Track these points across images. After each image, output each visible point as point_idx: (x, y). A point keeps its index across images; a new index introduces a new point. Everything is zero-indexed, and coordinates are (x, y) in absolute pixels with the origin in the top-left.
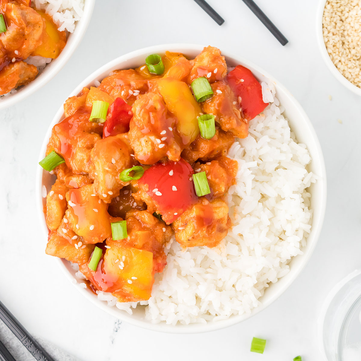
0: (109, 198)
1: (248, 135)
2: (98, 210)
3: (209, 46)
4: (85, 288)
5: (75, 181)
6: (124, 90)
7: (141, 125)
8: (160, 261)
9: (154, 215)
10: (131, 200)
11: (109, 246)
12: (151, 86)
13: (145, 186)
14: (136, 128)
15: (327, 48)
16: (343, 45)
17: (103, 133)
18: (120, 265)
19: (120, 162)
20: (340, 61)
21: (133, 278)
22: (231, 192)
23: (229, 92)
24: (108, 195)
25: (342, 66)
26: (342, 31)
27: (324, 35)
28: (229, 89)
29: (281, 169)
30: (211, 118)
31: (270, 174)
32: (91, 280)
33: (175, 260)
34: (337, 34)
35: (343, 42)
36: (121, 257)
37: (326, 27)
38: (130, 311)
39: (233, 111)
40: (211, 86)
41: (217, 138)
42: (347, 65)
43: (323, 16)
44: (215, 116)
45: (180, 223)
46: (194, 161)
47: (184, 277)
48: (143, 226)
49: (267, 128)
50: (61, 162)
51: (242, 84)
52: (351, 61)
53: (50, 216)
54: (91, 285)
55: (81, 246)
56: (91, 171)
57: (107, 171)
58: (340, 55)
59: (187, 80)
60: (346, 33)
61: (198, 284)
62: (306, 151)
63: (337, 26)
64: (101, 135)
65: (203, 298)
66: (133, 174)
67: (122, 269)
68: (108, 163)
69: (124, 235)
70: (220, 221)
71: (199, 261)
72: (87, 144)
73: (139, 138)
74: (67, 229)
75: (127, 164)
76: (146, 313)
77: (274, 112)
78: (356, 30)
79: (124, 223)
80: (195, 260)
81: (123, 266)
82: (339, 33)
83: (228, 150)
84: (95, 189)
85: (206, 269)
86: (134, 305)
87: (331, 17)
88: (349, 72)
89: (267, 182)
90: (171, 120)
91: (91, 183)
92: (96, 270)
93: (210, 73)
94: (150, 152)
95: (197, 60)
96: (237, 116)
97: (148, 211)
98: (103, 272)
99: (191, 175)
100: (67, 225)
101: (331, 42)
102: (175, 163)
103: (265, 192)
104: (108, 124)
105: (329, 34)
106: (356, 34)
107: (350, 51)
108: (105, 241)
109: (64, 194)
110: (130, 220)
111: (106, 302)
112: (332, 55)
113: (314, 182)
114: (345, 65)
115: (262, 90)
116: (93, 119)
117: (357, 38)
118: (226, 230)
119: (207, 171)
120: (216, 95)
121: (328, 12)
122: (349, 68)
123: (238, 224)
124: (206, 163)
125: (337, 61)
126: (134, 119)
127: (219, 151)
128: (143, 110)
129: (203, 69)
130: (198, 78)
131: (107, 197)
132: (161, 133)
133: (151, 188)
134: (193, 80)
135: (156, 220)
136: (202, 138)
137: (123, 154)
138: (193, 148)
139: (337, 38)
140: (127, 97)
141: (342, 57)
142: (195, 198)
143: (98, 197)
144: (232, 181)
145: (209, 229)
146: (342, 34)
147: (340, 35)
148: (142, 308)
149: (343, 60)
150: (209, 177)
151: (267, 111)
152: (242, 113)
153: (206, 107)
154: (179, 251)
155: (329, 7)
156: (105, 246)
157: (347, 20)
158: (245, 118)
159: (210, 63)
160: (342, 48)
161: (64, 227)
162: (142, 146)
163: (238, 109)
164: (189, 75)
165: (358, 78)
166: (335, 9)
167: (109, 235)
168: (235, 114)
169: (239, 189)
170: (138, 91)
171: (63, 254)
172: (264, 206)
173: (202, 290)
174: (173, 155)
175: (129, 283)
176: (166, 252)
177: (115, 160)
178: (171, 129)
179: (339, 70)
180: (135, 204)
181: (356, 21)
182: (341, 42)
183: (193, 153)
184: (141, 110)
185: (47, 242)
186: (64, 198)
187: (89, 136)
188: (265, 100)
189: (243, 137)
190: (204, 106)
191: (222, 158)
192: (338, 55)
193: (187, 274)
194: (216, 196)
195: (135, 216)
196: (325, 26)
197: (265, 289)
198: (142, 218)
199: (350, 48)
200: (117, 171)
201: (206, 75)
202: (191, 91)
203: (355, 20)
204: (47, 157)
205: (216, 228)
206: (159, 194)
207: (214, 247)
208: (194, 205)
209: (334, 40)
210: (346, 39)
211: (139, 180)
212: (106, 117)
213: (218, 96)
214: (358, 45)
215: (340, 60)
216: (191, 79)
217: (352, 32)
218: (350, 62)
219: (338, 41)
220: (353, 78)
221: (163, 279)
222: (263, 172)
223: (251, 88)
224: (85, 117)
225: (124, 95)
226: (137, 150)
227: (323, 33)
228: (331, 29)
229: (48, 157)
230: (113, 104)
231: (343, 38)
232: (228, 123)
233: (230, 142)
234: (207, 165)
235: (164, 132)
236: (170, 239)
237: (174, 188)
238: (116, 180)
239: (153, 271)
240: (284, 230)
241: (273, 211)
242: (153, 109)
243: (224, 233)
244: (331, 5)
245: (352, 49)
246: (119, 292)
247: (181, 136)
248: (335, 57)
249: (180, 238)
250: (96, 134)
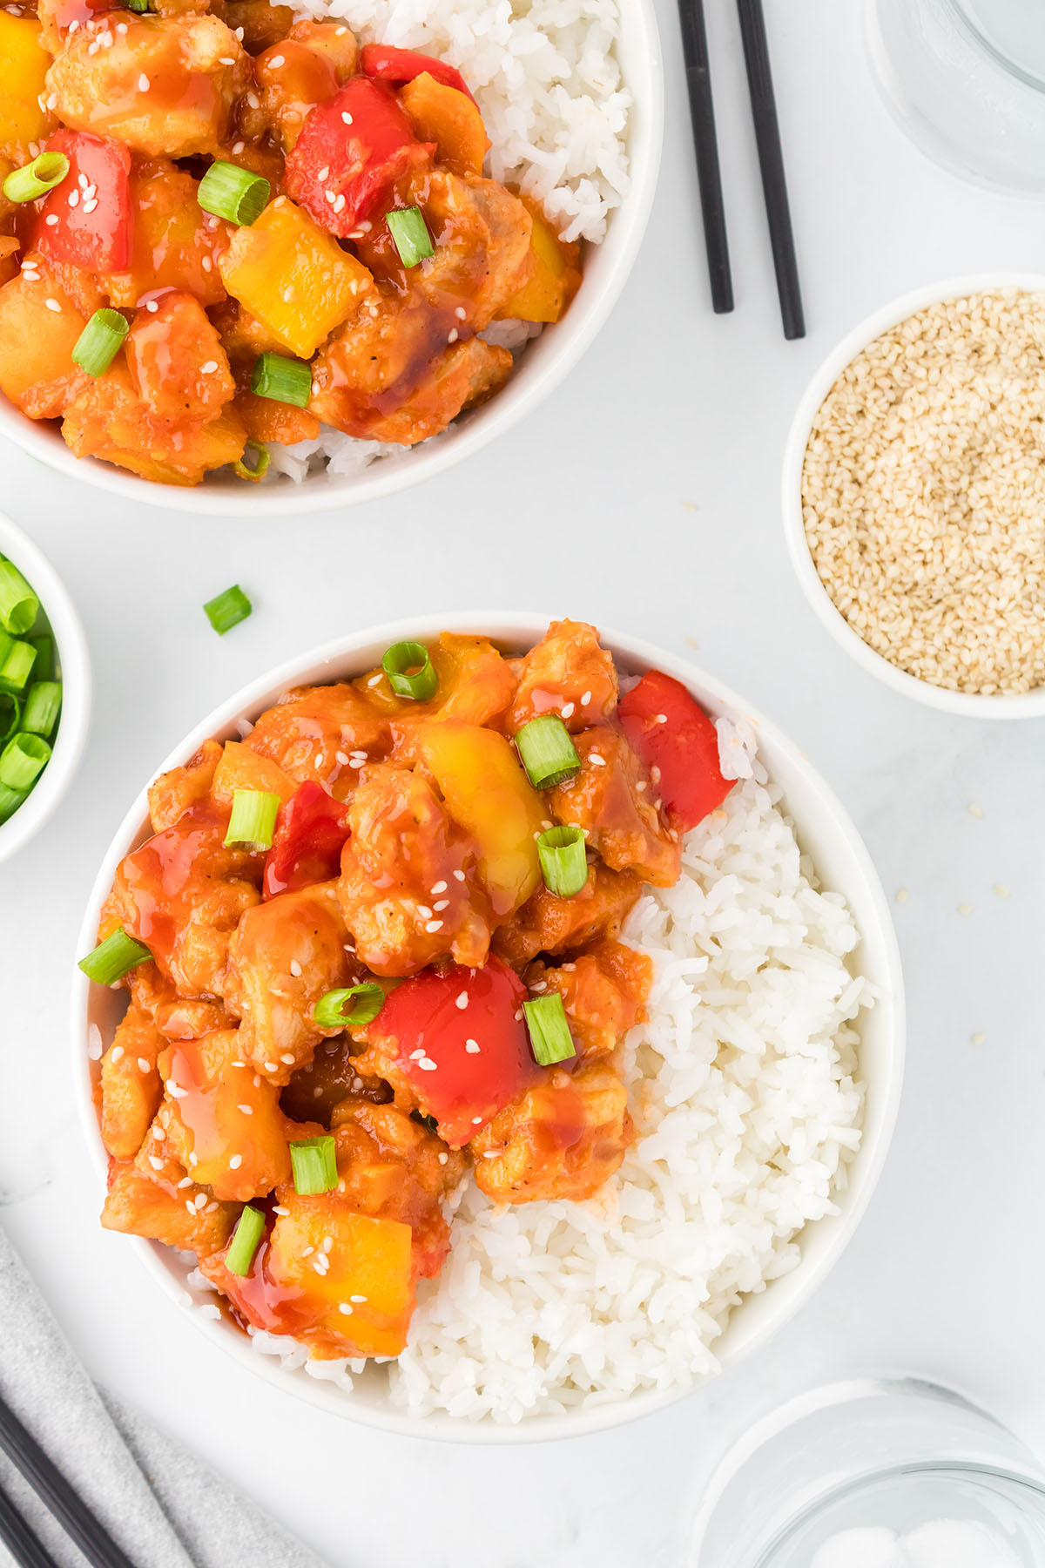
0: (283, 1071)
1: (681, 876)
2: (253, 1108)
3: (567, 619)
4: (216, 1320)
5: (185, 1017)
6: (321, 752)
7: (376, 865)
8: (432, 1248)
9: (415, 1117)
10: (347, 1072)
11: (286, 1206)
12: (399, 739)
13: (388, 1041)
14: (360, 873)
15: (818, 564)
16: (861, 554)
17: (265, 879)
18: (319, 1262)
19: (315, 969)
20: (855, 600)
21: (356, 1298)
22: (632, 1043)
23: (626, 755)
24: (281, 1064)
25: (862, 615)
26: (858, 514)
27: (807, 529)
28: (624, 748)
29: (776, 969)
30: (573, 840)
31: (743, 986)
32: (233, 1296)
33: (473, 1237)
34: (843, 522)
35: (863, 542)
36: (321, 1241)
37: (813, 504)
38: (346, 1382)
39: (637, 815)
40: (573, 743)
41: (592, 892)
42: (876, 610)
43: (803, 474)
44: (587, 833)
45: (489, 1138)
46: (526, 958)
47: (501, 1283)
48: (382, 1149)
49: (734, 849)
50: (143, 959)
51: (661, 731)
52: (888, 598)
53: (113, 1119)
54: (231, 1309)
55: (204, 1208)
56: (229, 994)
57: (279, 999)
58: (856, 583)
59: (502, 725)
60: (869, 518)
61: (539, 1305)
62: (845, 915)
63: (843, 500)
64: (259, 885)
65: (553, 1347)
66: (353, 1005)
67: (323, 1273)
68: (280, 977)
69: (329, 1180)
70: (603, 1130)
71: (543, 1235)
72: (217, 914)
73: (369, 904)
74: (163, 1159)
75: (335, 973)
76: (391, 1384)
77: (753, 802)
78: (897, 511)
79: (329, 1144)
80: (530, 1234)
81: (328, 1267)
82: (850, 518)
83: (623, 919)
84: (244, 1048)
85: (561, 1257)
86: (358, 1365)
87: (827, 476)
88: (883, 632)
89: (734, 1008)
90: (462, 850)
91: (230, 1025)
92: (251, 1274)
93: (572, 705)
94: (402, 943)
95: (533, 665)
96: (649, 829)
97: (395, 1106)
98: (268, 1279)
99: (520, 1002)
100: (162, 1144)
101: (829, 546)
102: (473, 973)
103: (728, 1037)
104: (280, 857)
105: (822, 524)
106: (897, 522)
107: (882, 570)
108: (272, 1195)
109: (154, 1054)
110: (345, 1133)
111: (277, 1358)
112: (833, 586)
113: (870, 1004)
114: (871, 612)
115: (719, 741)
116: (234, 842)
117: (903, 534)
118: (621, 1152)
119: (565, 991)
120: (588, 769)
121: (817, 462)
122: (883, 620)
123: (653, 1131)
124: (560, 967)
125: (845, 603)
126: (355, 847)
127: (597, 927)
128: (379, 826)
129: (548, 688)
130: (534, 718)
131: (279, 1069)
132: (433, 891)
133: (406, 1047)
134: (520, 725)
135: (420, 1133)
136: (548, 894)
137: (324, 945)
138: (523, 922)
139: (845, 535)
140: (331, 770)
141: (860, 590)
142: (531, 1070)
143: (251, 1070)
144: (636, 1014)
145: (571, 1158)
146: (858, 520)
147: (854, 524)
148: (379, 1373)
149: (863, 598)
150: (572, 1009)
151: (732, 800)
152: (663, 812)
153: (560, 802)
154: (484, 1210)
155: (818, 446)
156: (275, 1209)
157: (871, 480)
158: (671, 826)
159: (569, 672)
160: (861, 563)
161: (153, 1152)
162: (378, 926)
163: (652, 803)
164: (510, 706)
165: (909, 646)
166: (837, 452)
167: (283, 1177)
168: (643, 819)
169: (655, 1033)
170: (364, 755)
171: (154, 1229)
172: (729, 1078)
173: (551, 1324)
174: (470, 951)
175: (344, 1313)
176: (447, 1216)
177: (301, 965)
178: (460, 876)
179: (854, 627)
180: (358, 1083)
181: (897, 485)
182: (856, 546)
183: (524, 937)
184: (374, 826)
185: (106, 1194)
186: (153, 1068)
187: (224, 890)
188: (727, 772)
189: (667, 884)
190: (555, 799)
191: (607, 947)
192: (849, 583)
193: (507, 1276)
194: (592, 1059)
195: (360, 1120)
196: (809, 500)
197: (733, 1310)
198: (378, 1128)
199: (883, 561)
200: (307, 995)
201: (560, 711)
202: (517, 754)
203: (895, 480)
204: (102, 946)
205: (592, 1154)
206: (428, 1065)
207: (586, 1201)
208: (529, 1090)
209: (836, 542)
210: (870, 535)
211: (370, 1024)
212: (273, 837)
213: (592, 772)
214: (906, 552)
215: (854, 597)
216: (516, 721)
217: (889, 516)
218: (883, 602)
219: (849, 543)
220: (895, 647)
221: (439, 1292)
222: (724, 978)
223: (687, 739)
224: (212, 835)
225: (323, 766)
226: (364, 938)
227: (805, 522)
228: (826, 509)
229: (106, 948)
230: (293, 800)
231: (862, 534)
232: (622, 851)
233: (629, 897)
234: (563, 971)
235: (440, 887)
236: (460, 1180)
237: (472, 1046)
238: (306, 1022)
239: (412, 1278)
240: (786, 1144)
241: (753, 1091)
242: (409, 823)
243: (615, 1160)
244: (825, 440)
245: (887, 563)
246: (314, 1334)
247: (490, 890)
248: (841, 591)
249: (488, 1180)
250: (243, 884)
